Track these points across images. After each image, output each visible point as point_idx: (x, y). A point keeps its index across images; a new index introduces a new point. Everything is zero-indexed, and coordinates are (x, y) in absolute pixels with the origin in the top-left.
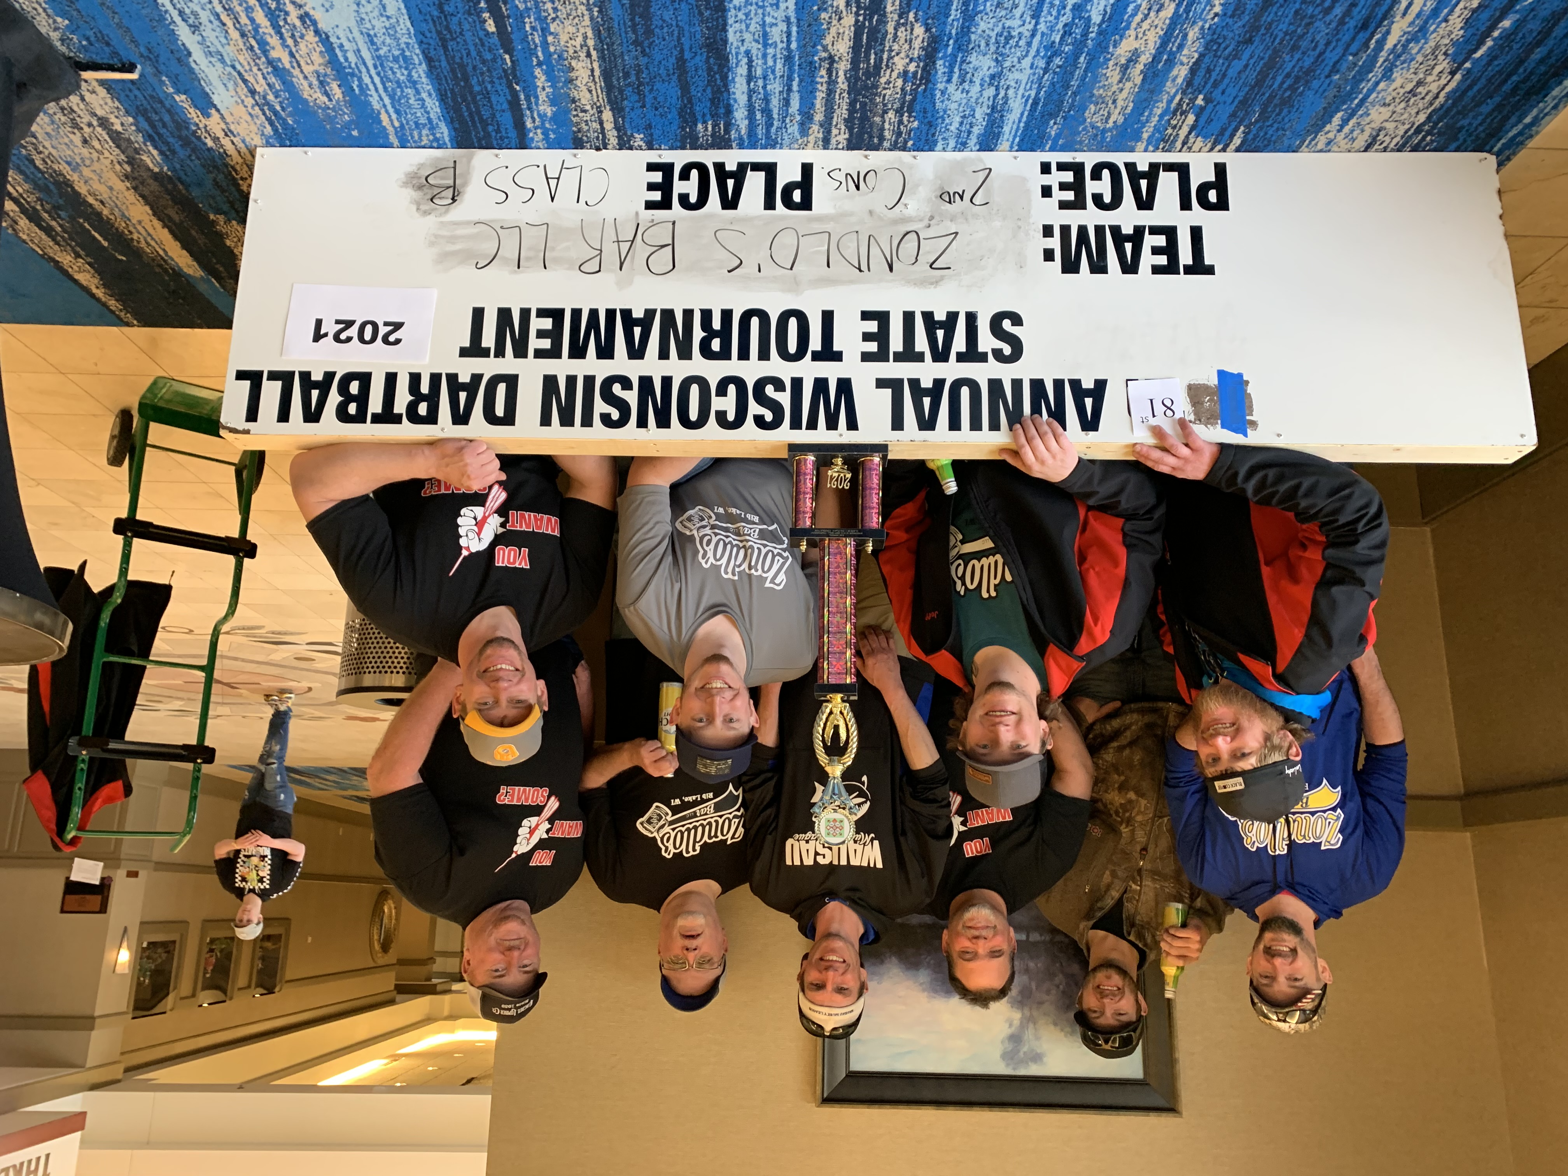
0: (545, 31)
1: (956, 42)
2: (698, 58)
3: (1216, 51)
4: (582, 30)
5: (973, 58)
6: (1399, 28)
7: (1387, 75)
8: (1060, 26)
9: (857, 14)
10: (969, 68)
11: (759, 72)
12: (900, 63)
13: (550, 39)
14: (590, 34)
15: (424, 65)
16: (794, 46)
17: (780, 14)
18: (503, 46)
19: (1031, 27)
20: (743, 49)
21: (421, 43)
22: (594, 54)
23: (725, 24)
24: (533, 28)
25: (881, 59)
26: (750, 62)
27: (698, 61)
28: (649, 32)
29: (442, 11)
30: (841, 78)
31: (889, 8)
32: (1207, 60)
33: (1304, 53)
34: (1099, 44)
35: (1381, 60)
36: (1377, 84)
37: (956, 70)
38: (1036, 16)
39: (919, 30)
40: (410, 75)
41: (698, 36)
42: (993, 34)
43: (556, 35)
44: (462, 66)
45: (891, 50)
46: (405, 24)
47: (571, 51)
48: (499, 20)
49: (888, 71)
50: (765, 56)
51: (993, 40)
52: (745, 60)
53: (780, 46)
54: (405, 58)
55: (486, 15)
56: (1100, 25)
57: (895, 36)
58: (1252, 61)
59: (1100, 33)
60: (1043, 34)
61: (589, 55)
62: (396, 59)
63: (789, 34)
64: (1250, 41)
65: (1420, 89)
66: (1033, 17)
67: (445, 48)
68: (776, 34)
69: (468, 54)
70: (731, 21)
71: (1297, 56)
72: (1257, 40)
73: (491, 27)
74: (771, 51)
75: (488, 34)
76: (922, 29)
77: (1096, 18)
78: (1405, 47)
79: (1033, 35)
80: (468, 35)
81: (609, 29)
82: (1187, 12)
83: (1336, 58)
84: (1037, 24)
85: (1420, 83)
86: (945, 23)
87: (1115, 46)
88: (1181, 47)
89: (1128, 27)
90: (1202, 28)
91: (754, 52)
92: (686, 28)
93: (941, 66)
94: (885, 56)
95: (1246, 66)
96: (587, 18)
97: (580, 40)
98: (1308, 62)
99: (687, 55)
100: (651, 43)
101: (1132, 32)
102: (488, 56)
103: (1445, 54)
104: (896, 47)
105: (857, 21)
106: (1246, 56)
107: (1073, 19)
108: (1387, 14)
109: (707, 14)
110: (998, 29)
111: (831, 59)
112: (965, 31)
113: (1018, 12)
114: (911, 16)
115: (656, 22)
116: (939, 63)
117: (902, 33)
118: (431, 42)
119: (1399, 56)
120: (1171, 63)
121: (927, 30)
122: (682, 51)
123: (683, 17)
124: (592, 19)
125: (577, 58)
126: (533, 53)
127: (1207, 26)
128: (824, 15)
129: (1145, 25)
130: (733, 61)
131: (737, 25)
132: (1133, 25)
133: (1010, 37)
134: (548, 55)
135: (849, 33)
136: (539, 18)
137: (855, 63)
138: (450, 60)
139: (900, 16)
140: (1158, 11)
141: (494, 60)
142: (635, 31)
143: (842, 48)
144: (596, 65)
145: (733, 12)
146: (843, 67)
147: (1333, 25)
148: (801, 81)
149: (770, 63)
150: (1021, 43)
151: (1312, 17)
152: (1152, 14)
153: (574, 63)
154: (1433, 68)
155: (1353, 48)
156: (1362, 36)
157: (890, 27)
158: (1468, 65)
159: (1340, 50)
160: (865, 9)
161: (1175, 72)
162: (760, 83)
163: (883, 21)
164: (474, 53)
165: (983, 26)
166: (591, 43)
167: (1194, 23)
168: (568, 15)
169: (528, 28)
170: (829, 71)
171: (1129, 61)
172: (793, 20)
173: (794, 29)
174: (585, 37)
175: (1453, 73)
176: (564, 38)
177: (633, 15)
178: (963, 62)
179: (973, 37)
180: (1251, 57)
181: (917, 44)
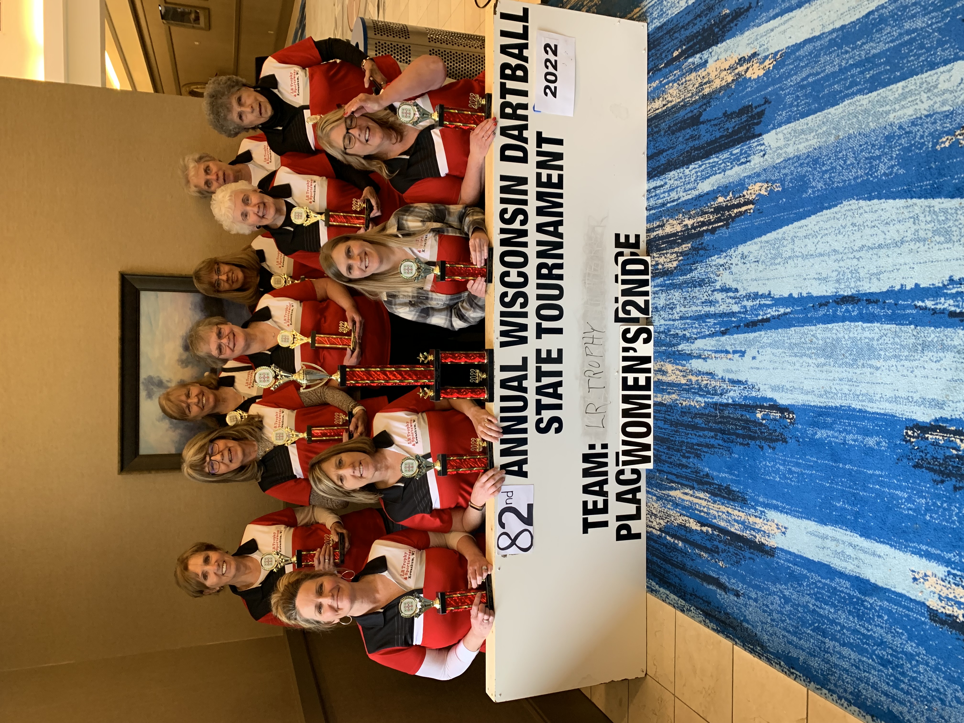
0: (674, 81)
1: (671, 284)
2: (663, 159)
3: (667, 411)
4: (674, 99)
5: (664, 295)
6: (677, 494)
7: (659, 498)
8: (677, 331)
9: (681, 231)
10: (660, 295)
11: (658, 192)
12: (662, 260)
13: (671, 84)
14: (673, 103)
15: (659, 25)
16: (669, 205)
17: (681, 194)
18: (667, 62)
19: (677, 318)
20: (667, 180)
21: (668, 21)
22: (665, 108)
23: (677, 168)
24: (675, 75)
25: (663, 250)
26: (662, 186)
27: (662, 160)
28: (673, 133)
29: (681, 28)
30: (655, 233)
31: (684, 246)
32: (664, 408)
33: (667, 454)
34: (670, 354)
35: (664, 492)
36: (655, 495)
37: (660, 288)
38: (681, 318)
39: (675, 264)
40: (655, 18)
41: (673, 157)
42: (674, 301)
43: (672, 87)
44: (659, 44)
45: (667, 253)
46: (676, 11)
47: (666, 96)
48: (678, 57)
49: (658, 255)
50: (664, 192)
51: (671, 301)
52: (662, 183)
53: (669, 198)
54: (662, 14)
55: (680, 50)
56: (678, 351)
57: (672, 253)
58: (663, 430)
59: (674, 352)
60: (673, 325)
61: (664, 105)
62: (662, 10)
63: (673, 201)
64: (671, 425)
65: (653, 517)
66: (681, 317)
67: (666, 34)
68: (674, 195)
69: (664, 46)
70: (678, 171)
71: (666, 451)
72: (673, 428)
73: (676, 54)
74: (667, 194)
75: (673, 53)
76: (675, 265)
77: (680, 348)
78: (670, 501)
79: (673, 320)
80: (672, 43)
81: (675, 112)
82: (684, 390)
83: (665, 470)
84: (678, 320)
85: (656, 516)
86: (678, 276)
87: (669, 362)
88: (669, 393)
89: (677, 364)
90: (677, 400)
91: (666, 186)
92: (676, 150)
93: (660, 280)
94: (665, 252)
95: (661, 429)
96: (679, 100)
97: (670, 99)
98: (663, 457)
99: (665, 154)
100: (669, 134)
101: (675, 367)
102: (663, 55)
103: (668, 521)
104: (668, 255)
105: (678, 232)
106: (666, 426)
107: (680, 337)
108: (683, 485)
109: (681, 158)
110: (676, 303)
111: (663, 225)
112: (674, 286)
113: (683, 309)
114: (681, 258)
115: (678, 134)
116: (662, 279)
117: (675, 255)
118: (669, 26)
119: (666, 500)
120: (662, 391)
121: (675, 268)
122: (666, 150)
123: (680, 147)
124: (679, 102)
125: (663, 100)
126: (665, 77)
127: (678, 402)
128: (681, 215)
129: (678, 372)
130: (662, 177)
131: (677, 175)
132: (678, 367)
133: (672, 309)
134: (664, 86)
135: (673, 230)
136: (679, 76)
137: (663, 237)
138: (662, 37)
139: (681, 253)
140: (683, 376)
141: (662, 59)
142: (674, 125)
143: (668, 229)
144: (660, 110)
145: (682, 170)
146: (660, 232)
147: (678, 462)
148: (654, 214)
149: (662, 196)
150: (670, 316)
151: (682, 450)
152: (682, 373)
153: (661, 99)
154: (662, 519)
155: (670, 477)
156: (673, 478)
157: (676, 249)
158: (663, 535)
159: (668, 469)
160: (683, 235)
161: (659, 395)
162: (653, 194)
163: (679, 245)
164: (664, 48)
165: (677, 294)
166: (669, 105)
167: (678, 395)
168: (680, 91)
169: (675, 72)
170: (659, 226)
171: (663, 371)
172: (679, 201)
173: (675, 203)
174: (671, 102)
175: (660, 530)
176: (671, 91)
177: (681, 122)
178: (662, 290)
179: (672, 291)
180: (665, 429)
181: (670, 265)
